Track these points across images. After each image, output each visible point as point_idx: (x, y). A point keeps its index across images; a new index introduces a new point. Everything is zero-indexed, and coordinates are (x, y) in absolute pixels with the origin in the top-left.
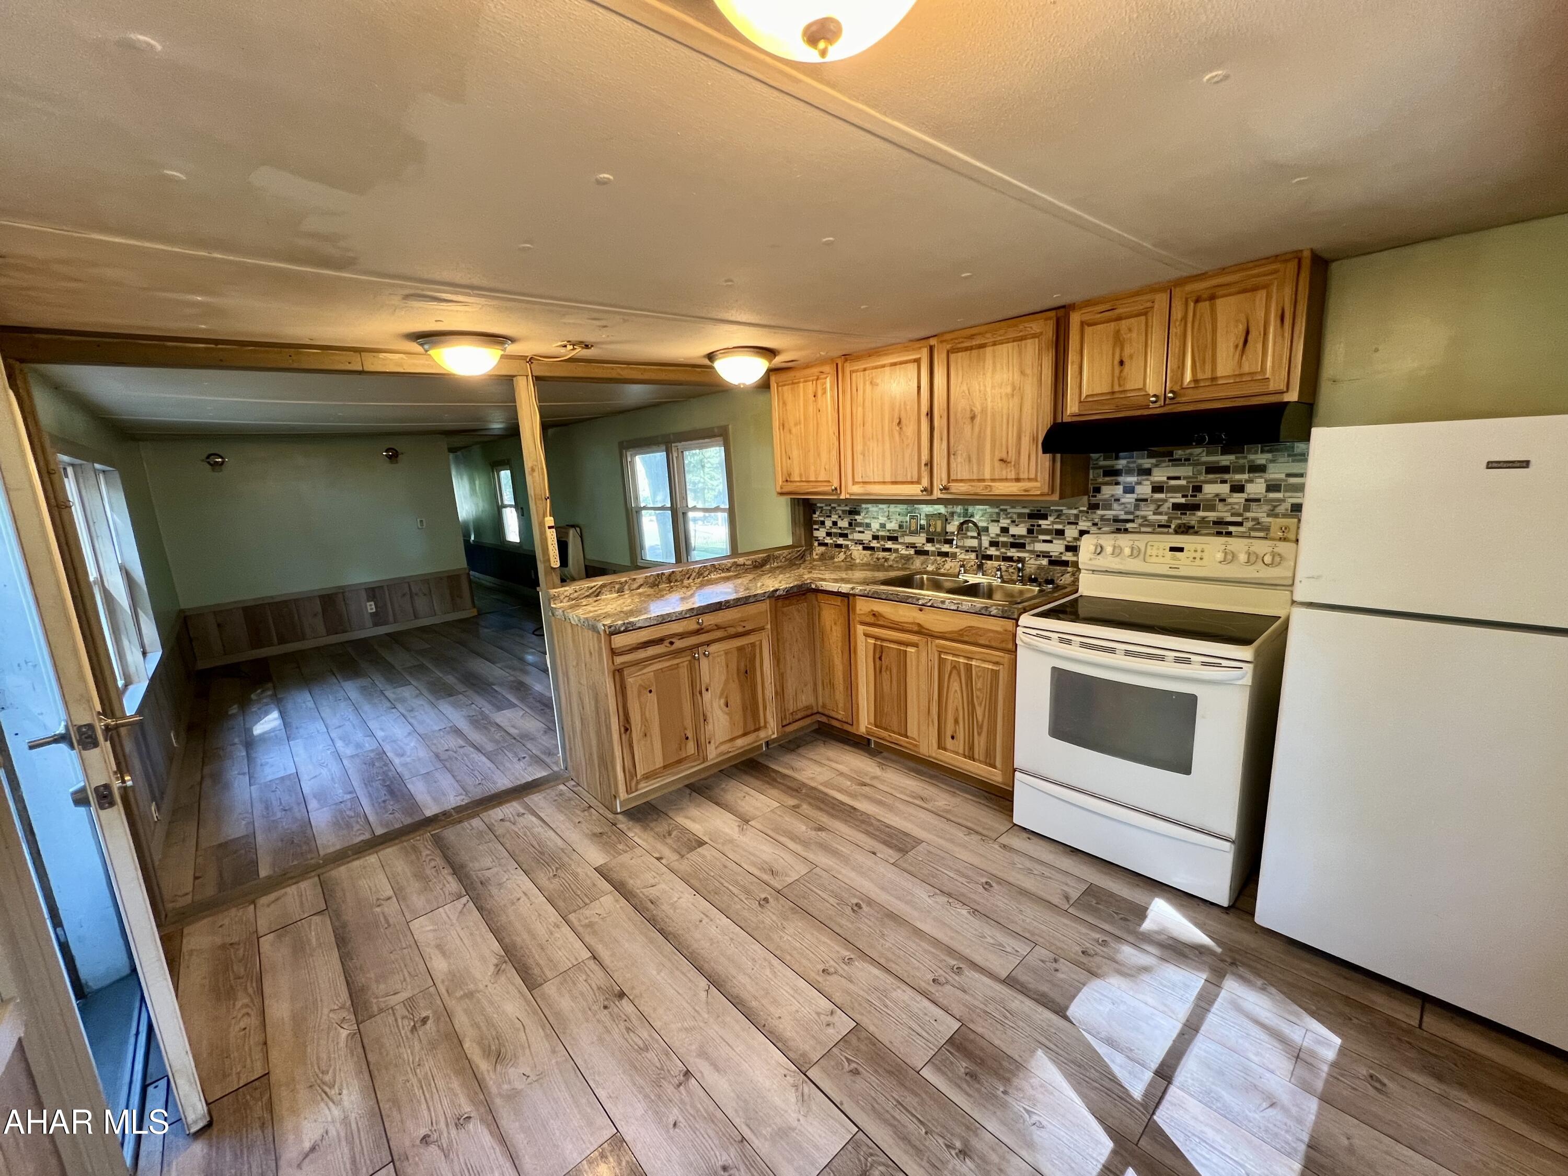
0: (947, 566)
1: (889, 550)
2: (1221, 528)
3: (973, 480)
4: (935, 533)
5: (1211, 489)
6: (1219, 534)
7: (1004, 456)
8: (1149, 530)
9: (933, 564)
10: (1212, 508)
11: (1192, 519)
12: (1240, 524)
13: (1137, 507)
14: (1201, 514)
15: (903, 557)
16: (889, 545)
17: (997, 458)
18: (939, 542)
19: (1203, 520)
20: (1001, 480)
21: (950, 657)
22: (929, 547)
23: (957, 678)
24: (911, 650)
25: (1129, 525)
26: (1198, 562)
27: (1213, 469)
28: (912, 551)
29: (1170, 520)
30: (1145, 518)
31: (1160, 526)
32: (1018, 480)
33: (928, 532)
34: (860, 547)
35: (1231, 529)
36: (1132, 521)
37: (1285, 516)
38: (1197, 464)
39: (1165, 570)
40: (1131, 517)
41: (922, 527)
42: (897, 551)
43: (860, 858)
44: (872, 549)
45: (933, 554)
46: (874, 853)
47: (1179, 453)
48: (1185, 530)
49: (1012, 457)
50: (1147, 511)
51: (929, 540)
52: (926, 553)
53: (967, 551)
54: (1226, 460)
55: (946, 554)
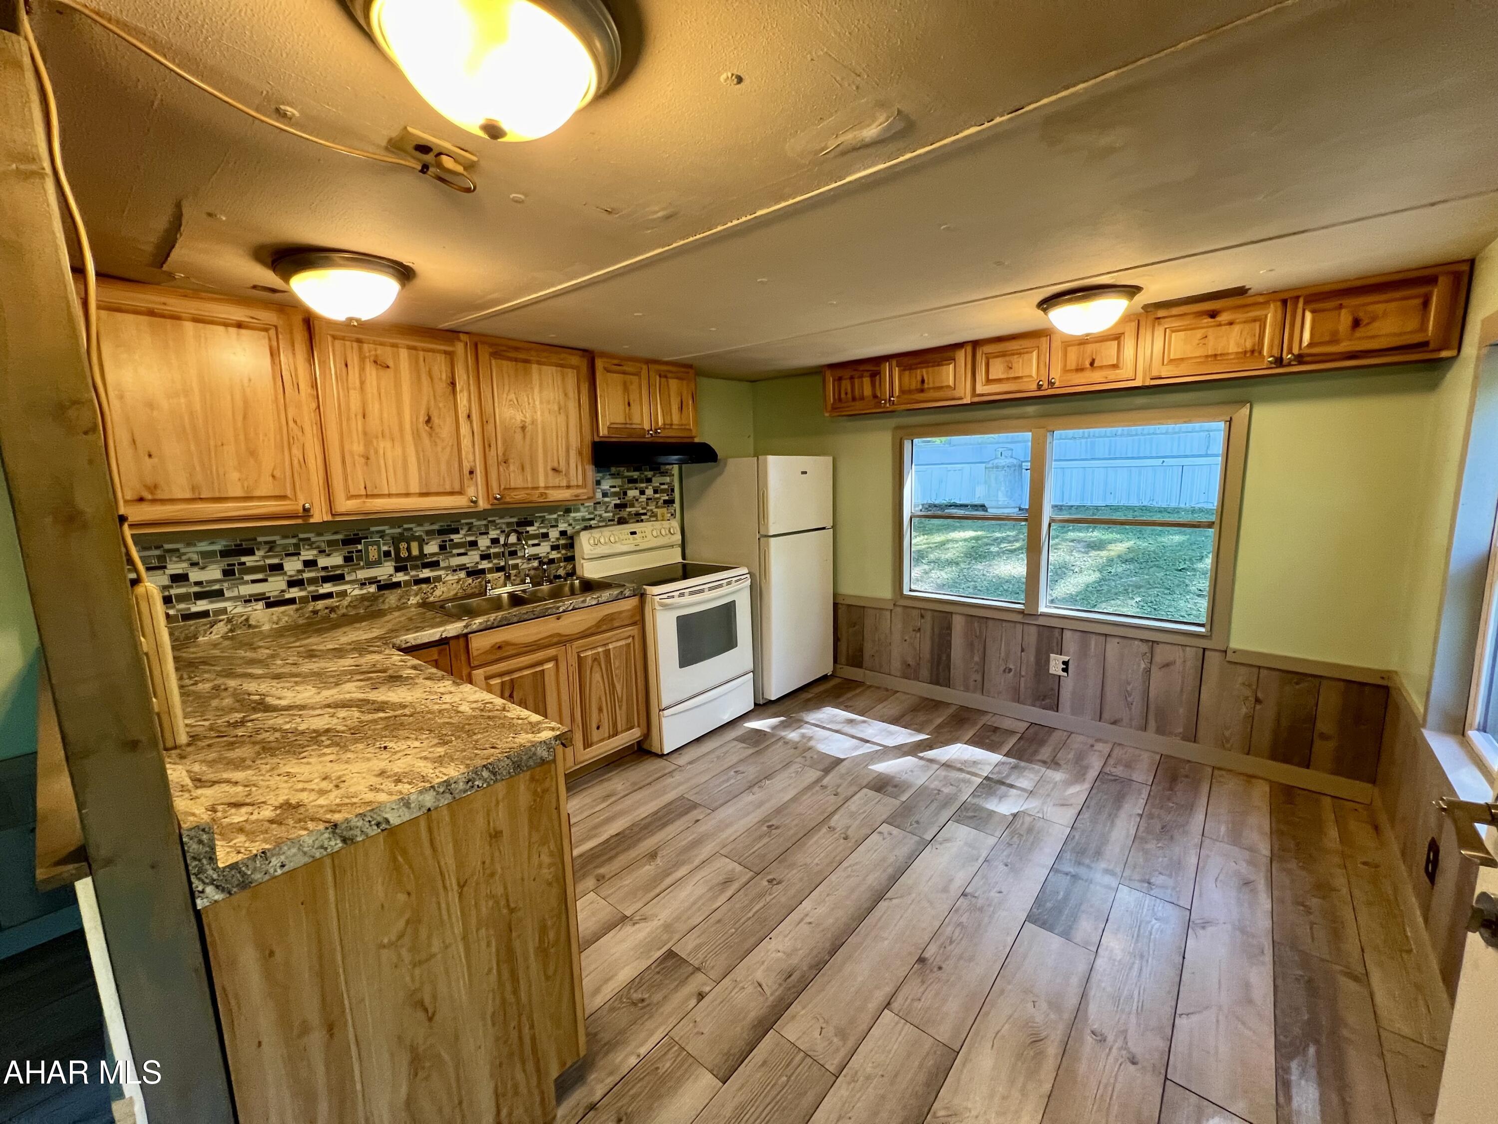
0: (438, 593)
1: (329, 595)
2: (638, 517)
3: (527, 488)
4: (410, 557)
5: (632, 493)
6: (638, 521)
7: (555, 465)
8: (604, 524)
9: (416, 595)
10: (632, 506)
11: (624, 513)
12: (645, 514)
13: (595, 509)
14: (628, 510)
15: (363, 598)
16: (327, 588)
17: (549, 468)
18: (415, 568)
19: (630, 513)
20: (554, 487)
21: (589, 653)
22: (400, 577)
23: (598, 669)
24: (549, 665)
25: (592, 522)
26: (646, 539)
27: (632, 481)
28: (372, 589)
29: (614, 516)
30: (600, 516)
31: (609, 521)
32: (568, 487)
33: (398, 558)
34: (260, 605)
35: (643, 517)
36: (593, 519)
37: (662, 507)
38: (623, 477)
39: (632, 548)
40: (592, 516)
41: (387, 554)
42: (344, 594)
43: (702, 828)
44: (292, 601)
45: (407, 583)
46: (698, 821)
47: (613, 470)
48: (622, 521)
49: (563, 466)
50: (600, 511)
51: (398, 569)
52: (397, 585)
53: (455, 571)
54: (635, 475)
55: (427, 580)
